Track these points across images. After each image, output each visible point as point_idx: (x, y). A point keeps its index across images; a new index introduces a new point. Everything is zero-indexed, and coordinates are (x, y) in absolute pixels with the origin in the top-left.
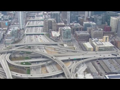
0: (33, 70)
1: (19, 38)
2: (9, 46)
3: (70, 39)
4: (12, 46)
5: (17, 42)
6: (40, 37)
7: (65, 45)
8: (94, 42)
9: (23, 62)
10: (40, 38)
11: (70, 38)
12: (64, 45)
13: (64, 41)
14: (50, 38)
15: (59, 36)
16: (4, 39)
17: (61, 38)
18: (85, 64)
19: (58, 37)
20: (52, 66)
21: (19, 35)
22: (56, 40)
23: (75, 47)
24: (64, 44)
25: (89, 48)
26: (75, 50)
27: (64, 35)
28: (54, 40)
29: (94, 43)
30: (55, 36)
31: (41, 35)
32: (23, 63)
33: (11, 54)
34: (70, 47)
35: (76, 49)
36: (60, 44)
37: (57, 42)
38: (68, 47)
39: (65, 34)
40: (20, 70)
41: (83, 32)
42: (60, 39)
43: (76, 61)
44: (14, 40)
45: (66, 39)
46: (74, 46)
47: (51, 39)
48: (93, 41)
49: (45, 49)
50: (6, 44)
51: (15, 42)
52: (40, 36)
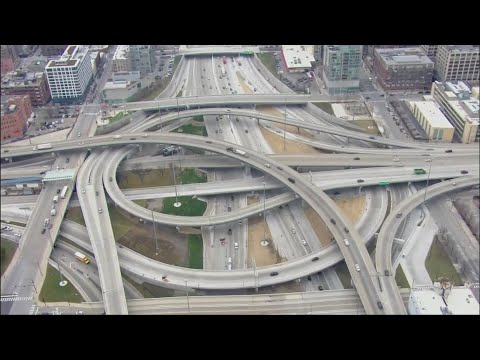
0: (212, 235)
1: (159, 74)
2: (117, 112)
3: (356, 84)
4: (130, 113)
5: (151, 92)
6: (237, 68)
7: (339, 110)
8: (453, 99)
9: (174, 195)
10: (238, 73)
11: (355, 78)
12: (335, 107)
13: (331, 91)
14: (276, 75)
15: (312, 63)
16: (100, 77)
17: (320, 76)
18: (427, 212)
19: (307, 70)
20: (293, 217)
21: (158, 57)
22: (301, 85)
23: (376, 120)
24: (333, 105)
25: (436, 130)
26: (379, 133)
27: (335, 67)
28: (294, 83)
29: (455, 104)
30: (295, 66)
31: (240, 59)
32: (174, 200)
33: (123, 156)
34: (357, 118)
35: (381, 130)
36: (317, 104)
37: (306, 92)
38: (351, 118)
39: (338, 64)
40: (160, 241)
41: (407, 54)
42: (317, 79)
43: (389, 192)
44: (139, 85)
45: (341, 81)
46: (374, 115)
47: (281, 77)
48: (449, 94)
49: (259, 124)
50: (106, 101)
51: (143, 91)
52: (240, 65)
